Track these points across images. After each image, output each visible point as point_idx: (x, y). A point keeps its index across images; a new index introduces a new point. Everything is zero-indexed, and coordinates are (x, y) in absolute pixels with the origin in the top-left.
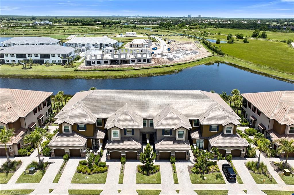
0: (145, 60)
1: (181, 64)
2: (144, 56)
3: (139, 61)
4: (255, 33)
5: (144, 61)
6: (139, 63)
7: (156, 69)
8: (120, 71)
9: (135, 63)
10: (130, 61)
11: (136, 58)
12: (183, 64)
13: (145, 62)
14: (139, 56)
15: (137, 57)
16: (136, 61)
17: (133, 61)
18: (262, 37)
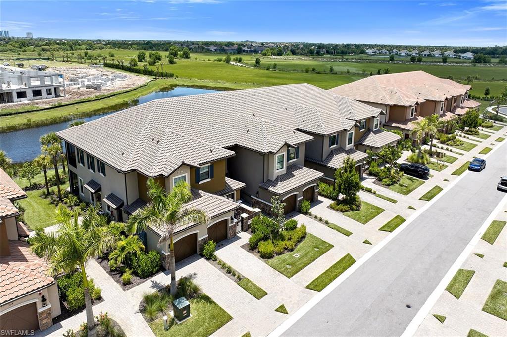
0: (50, 90)
1: (126, 92)
2: (47, 82)
3: (37, 93)
4: (174, 51)
5: (49, 93)
6: (38, 97)
7: (88, 104)
8: (9, 116)
9: (28, 98)
10: (15, 95)
11: (29, 88)
12: (128, 92)
13: (51, 94)
14: (35, 83)
15: (30, 84)
16: (30, 94)
17: (21, 95)
18: (184, 56)
